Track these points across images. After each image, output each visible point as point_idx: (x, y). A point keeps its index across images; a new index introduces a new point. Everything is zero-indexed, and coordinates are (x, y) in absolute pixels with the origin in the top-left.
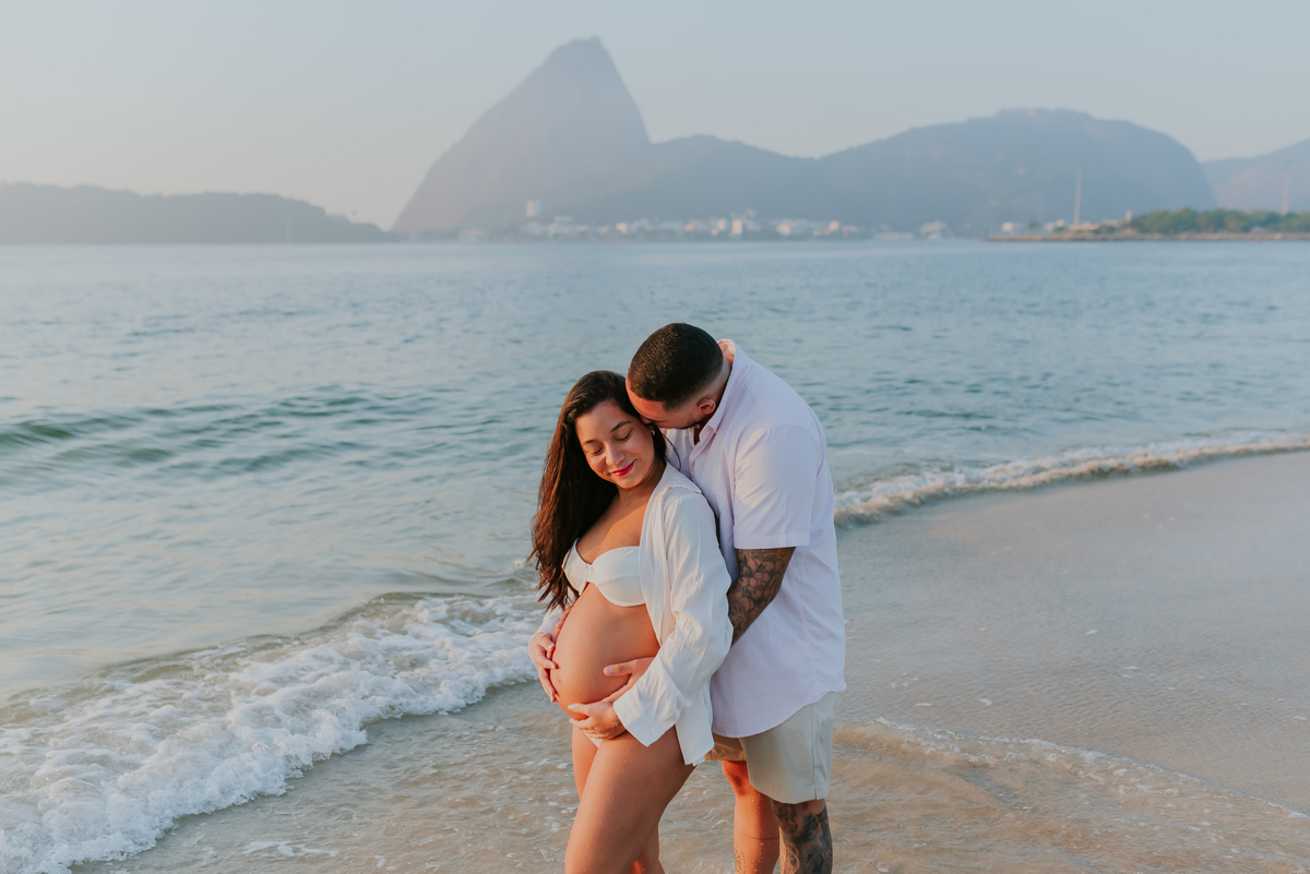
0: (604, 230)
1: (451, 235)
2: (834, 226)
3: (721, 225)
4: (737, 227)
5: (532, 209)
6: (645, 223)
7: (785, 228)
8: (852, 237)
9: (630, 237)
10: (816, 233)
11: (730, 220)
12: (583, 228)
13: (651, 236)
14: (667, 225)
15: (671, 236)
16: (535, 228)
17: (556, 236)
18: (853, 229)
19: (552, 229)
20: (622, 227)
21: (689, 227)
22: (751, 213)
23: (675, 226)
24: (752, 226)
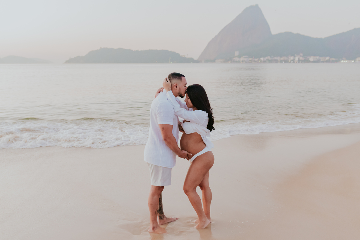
0: (256, 60)
1: (213, 61)
2: (327, 58)
3: (292, 58)
4: (297, 59)
5: (237, 53)
6: (269, 58)
7: (311, 59)
8: (333, 62)
9: (264, 62)
10: (322, 60)
11: (295, 56)
12: (251, 59)
13: (270, 61)
14: (275, 58)
15: (276, 61)
16: (237, 59)
17: (243, 61)
18: (334, 59)
19: (242, 59)
20: (262, 59)
21: (282, 59)
22: (301, 54)
23: (278, 58)
24: (301, 58)
